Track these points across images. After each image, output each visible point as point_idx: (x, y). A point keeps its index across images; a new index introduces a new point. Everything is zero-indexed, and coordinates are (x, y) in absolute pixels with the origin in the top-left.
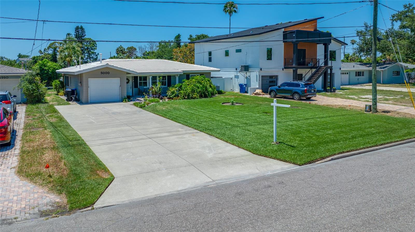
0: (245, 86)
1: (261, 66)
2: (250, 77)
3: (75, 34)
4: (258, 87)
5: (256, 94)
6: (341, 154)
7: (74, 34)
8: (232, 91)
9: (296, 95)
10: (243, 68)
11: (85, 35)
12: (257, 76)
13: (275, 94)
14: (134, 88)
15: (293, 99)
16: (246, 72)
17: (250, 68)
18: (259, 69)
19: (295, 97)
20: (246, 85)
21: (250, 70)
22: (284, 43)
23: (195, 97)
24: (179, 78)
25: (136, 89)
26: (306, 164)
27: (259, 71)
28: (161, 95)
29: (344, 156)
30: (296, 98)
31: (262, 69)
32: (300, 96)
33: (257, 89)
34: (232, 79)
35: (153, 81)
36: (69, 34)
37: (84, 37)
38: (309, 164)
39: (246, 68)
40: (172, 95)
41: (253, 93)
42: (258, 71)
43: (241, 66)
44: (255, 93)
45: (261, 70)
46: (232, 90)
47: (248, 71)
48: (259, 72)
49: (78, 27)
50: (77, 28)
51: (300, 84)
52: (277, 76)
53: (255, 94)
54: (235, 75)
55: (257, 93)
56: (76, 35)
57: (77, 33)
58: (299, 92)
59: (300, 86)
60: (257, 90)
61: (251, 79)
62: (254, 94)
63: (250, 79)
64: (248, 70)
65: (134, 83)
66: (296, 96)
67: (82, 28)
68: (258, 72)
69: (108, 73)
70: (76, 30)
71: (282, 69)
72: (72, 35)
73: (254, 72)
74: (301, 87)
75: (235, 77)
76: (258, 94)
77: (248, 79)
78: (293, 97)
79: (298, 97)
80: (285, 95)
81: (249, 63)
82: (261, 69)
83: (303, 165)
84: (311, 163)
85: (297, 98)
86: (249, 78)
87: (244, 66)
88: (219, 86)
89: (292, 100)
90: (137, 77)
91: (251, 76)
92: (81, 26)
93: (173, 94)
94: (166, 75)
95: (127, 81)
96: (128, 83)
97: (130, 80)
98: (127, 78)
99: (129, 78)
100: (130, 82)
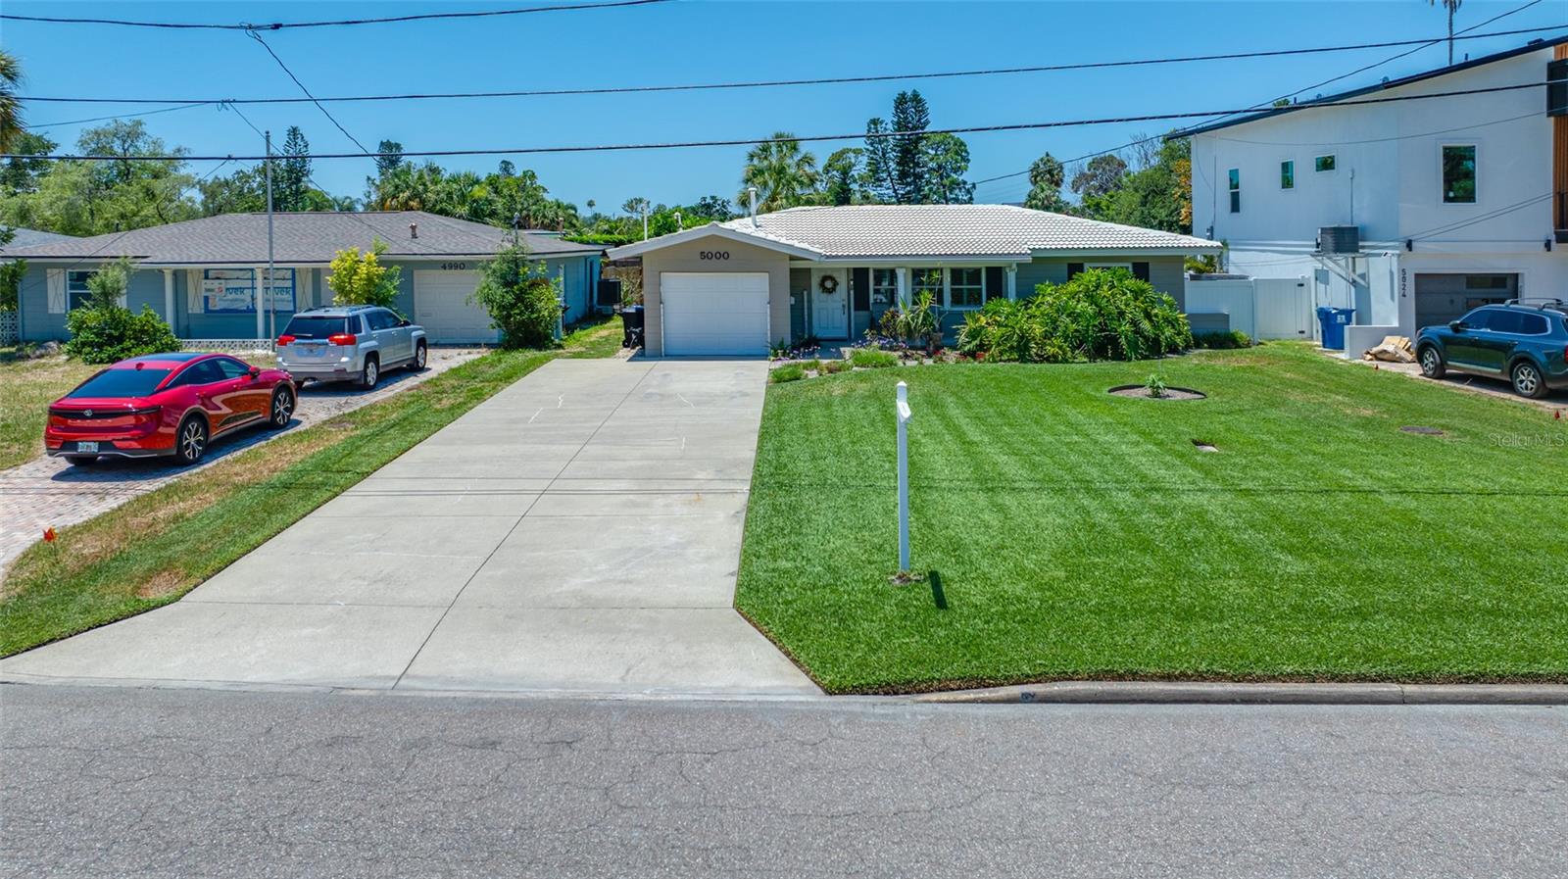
0: (1341, 319)
1: (1407, 229)
2: (1364, 279)
3: (896, 120)
4: (1395, 324)
5: (1380, 356)
6: (1113, 679)
7: (892, 121)
8: (1303, 339)
9: (1526, 372)
10: (1330, 240)
11: (927, 123)
12: (1392, 273)
13: (1438, 360)
14: (855, 310)
15: (1509, 387)
16: (1354, 258)
17: (1363, 240)
18: (1397, 244)
19: (1522, 382)
20: (1348, 313)
21: (1363, 247)
22: (1552, 119)
23: (1055, 356)
24: (1017, 278)
25: (861, 313)
26: (867, 694)
27: (1398, 252)
28: (932, 340)
30: (1523, 385)
31: (1414, 244)
32: (1543, 379)
33: (1392, 332)
34: (1302, 285)
35: (957, 287)
36: (875, 122)
37: (923, 128)
38: (886, 694)
39: (1344, 240)
40: (969, 343)
41: (1368, 353)
42: (1394, 252)
43: (1322, 229)
44: (1375, 350)
45: (1410, 250)
46: (1304, 336)
47: (1357, 252)
48: (1399, 255)
49: (903, 95)
50: (901, 101)
51: (1548, 320)
52: (1517, 275)
53: (1377, 357)
54: (1316, 270)
55: (1385, 351)
56: (897, 123)
57: (900, 117)
58: (1540, 357)
59: (1546, 330)
60: (1387, 338)
61: (1371, 288)
62: (1369, 357)
63: (1369, 288)
64: (1354, 249)
65: (852, 292)
66: (1527, 379)
67: (916, 98)
68: (1395, 259)
69: (725, 256)
70: (897, 108)
71: (1543, 244)
72: (887, 124)
73: (1379, 255)
74: (1549, 332)
75: (1317, 279)
76: (1386, 356)
77: (1361, 287)
78: (1511, 378)
79: (1532, 382)
80: (1479, 371)
81: (1362, 217)
82: (1409, 245)
83: (842, 691)
84: (896, 693)
85: (1530, 385)
86: (1362, 282)
87: (1334, 229)
88: (1228, 316)
89: (1507, 396)
90: (867, 270)
91: (1372, 275)
92: (915, 91)
93: (974, 338)
94: (982, 264)
95: (829, 284)
96: (831, 291)
97: (838, 280)
98: (828, 273)
99: (835, 275)
100: (838, 288)
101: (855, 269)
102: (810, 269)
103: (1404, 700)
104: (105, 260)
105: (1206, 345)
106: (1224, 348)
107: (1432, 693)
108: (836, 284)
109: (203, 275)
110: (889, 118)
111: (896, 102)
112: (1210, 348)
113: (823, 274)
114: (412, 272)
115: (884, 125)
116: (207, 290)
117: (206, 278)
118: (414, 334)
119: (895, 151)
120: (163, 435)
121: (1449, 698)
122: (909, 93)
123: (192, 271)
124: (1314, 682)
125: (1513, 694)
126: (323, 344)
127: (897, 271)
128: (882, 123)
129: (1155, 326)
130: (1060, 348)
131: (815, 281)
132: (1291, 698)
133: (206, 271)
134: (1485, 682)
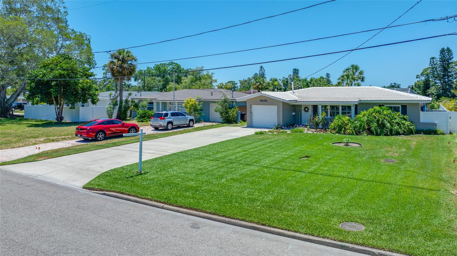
11: (452, 58)
26: (87, 189)
28: (324, 126)
29: (117, 196)
36: (433, 58)
37: (451, 60)
49: (443, 49)
50: (442, 51)
56: (441, 58)
65: (312, 112)
67: (449, 50)
69: (266, 101)
70: (441, 53)
72: (437, 59)
83: (84, 188)
84: (90, 190)
92: (448, 47)
95: (306, 109)
96: (307, 111)
97: (309, 108)
98: (306, 106)
99: (308, 107)
100: (309, 110)
101: (313, 105)
102: (301, 105)
103: (163, 208)
104: (144, 99)
105: (422, 133)
106: (430, 135)
107: (168, 208)
108: (308, 109)
109: (169, 103)
110: (438, 56)
111: (440, 51)
112: (424, 134)
113: (305, 106)
114: (209, 104)
115: (436, 59)
116: (170, 107)
117: (170, 104)
118: (188, 118)
119: (440, 68)
120: (90, 134)
121: (171, 209)
122: (446, 48)
123: (168, 102)
124: (152, 201)
125: (183, 211)
126: (158, 119)
127: (318, 106)
128: (435, 58)
129: (391, 125)
130: (352, 131)
131: (303, 108)
132: (144, 203)
133: (170, 102)
134: (183, 208)
